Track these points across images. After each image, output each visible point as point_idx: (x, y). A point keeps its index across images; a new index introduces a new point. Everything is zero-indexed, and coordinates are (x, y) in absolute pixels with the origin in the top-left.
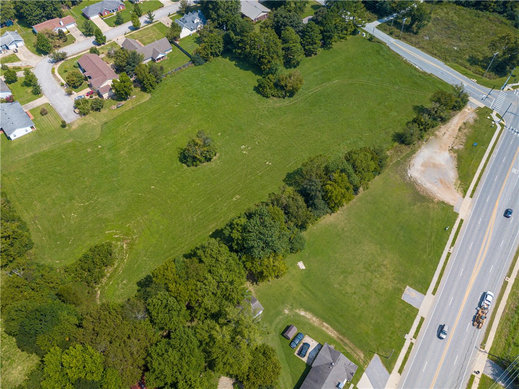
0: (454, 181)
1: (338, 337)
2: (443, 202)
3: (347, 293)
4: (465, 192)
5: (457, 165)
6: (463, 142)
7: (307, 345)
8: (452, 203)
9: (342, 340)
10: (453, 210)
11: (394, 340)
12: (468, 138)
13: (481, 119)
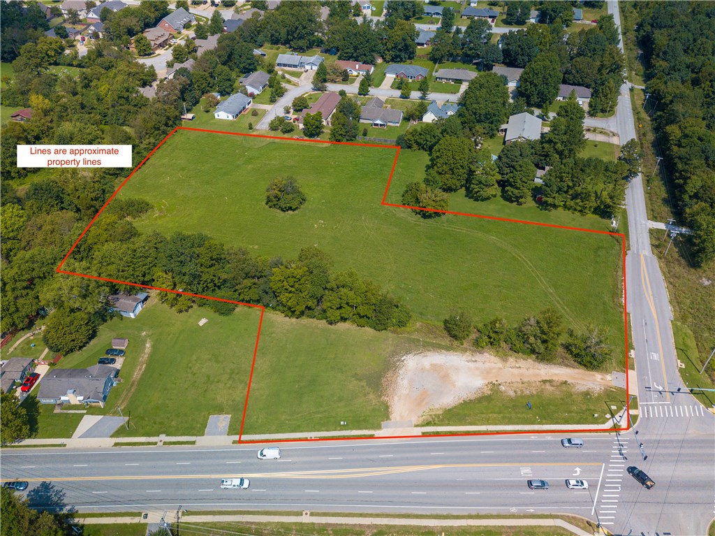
0: (437, 406)
1: (134, 381)
2: (387, 407)
3: (190, 368)
4: (428, 424)
5: (470, 400)
6: (523, 392)
7: (113, 361)
8: (393, 416)
9: (132, 385)
10: (383, 421)
11: (153, 427)
12: (539, 395)
13: (599, 398)
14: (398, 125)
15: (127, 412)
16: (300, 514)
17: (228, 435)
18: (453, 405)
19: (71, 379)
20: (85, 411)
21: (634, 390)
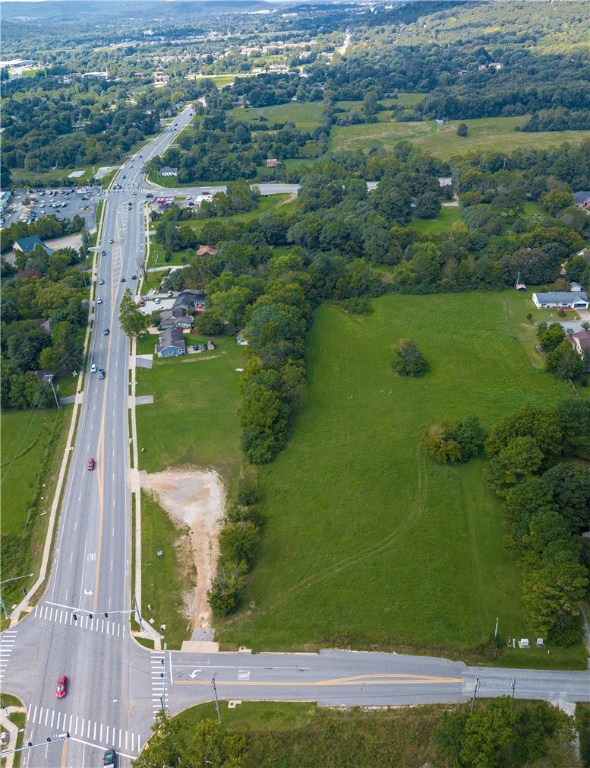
1: (180, 361)
3: (194, 377)
9: (176, 362)
10: (147, 470)
11: (144, 378)
15: (156, 366)
16: (72, 445)
17: (136, 406)
18: (163, 507)
20: (156, 353)
21: (187, 647)
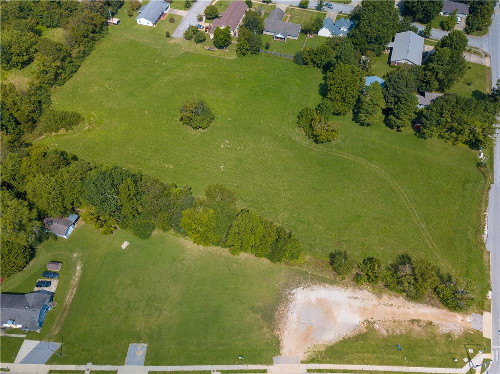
0: (321, 343)
1: (66, 305)
2: (278, 342)
3: (114, 293)
4: (312, 361)
5: (349, 338)
6: (394, 332)
7: (48, 284)
8: (283, 351)
9: (65, 309)
10: (274, 356)
11: (82, 354)
12: (407, 336)
13: (458, 342)
14: (296, 38)
15: (60, 338)
17: (145, 365)
18: (334, 342)
19: (10, 309)
20: (24, 336)
21: (488, 333)
